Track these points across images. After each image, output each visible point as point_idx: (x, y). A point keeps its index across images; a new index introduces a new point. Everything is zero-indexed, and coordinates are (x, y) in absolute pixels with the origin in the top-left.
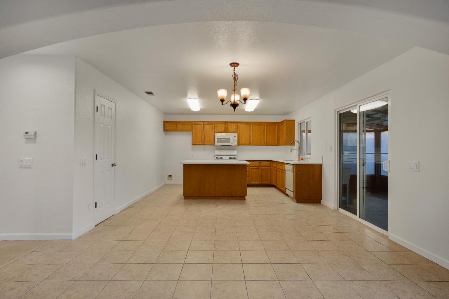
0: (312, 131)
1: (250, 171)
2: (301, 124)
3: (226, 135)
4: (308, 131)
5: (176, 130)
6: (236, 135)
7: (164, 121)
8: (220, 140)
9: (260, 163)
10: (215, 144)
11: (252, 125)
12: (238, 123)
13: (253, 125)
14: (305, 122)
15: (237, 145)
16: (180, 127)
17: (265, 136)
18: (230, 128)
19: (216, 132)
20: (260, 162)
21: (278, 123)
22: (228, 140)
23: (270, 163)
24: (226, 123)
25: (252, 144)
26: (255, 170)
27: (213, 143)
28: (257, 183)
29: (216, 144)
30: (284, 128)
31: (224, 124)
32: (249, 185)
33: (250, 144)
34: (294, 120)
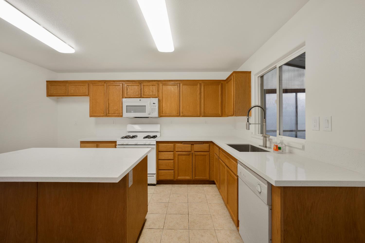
0: (306, 91)
1: (176, 159)
2: (262, 77)
3: (140, 100)
4: (283, 90)
5: (67, 95)
6: (156, 100)
7: (47, 81)
8: (130, 109)
9: (192, 145)
10: (124, 116)
11: (181, 84)
12: (160, 82)
13: (183, 85)
14: (278, 67)
15: (157, 116)
16: (72, 89)
17: (202, 101)
18: (147, 90)
19: (126, 96)
20: (192, 143)
21: (222, 82)
22: (142, 108)
23: (209, 145)
24: (140, 82)
25: (181, 115)
26: (184, 157)
27: (121, 114)
28: (188, 178)
29: (125, 114)
30: (232, 89)
31: (138, 84)
32: (175, 181)
33: (179, 115)
34: (250, 72)
